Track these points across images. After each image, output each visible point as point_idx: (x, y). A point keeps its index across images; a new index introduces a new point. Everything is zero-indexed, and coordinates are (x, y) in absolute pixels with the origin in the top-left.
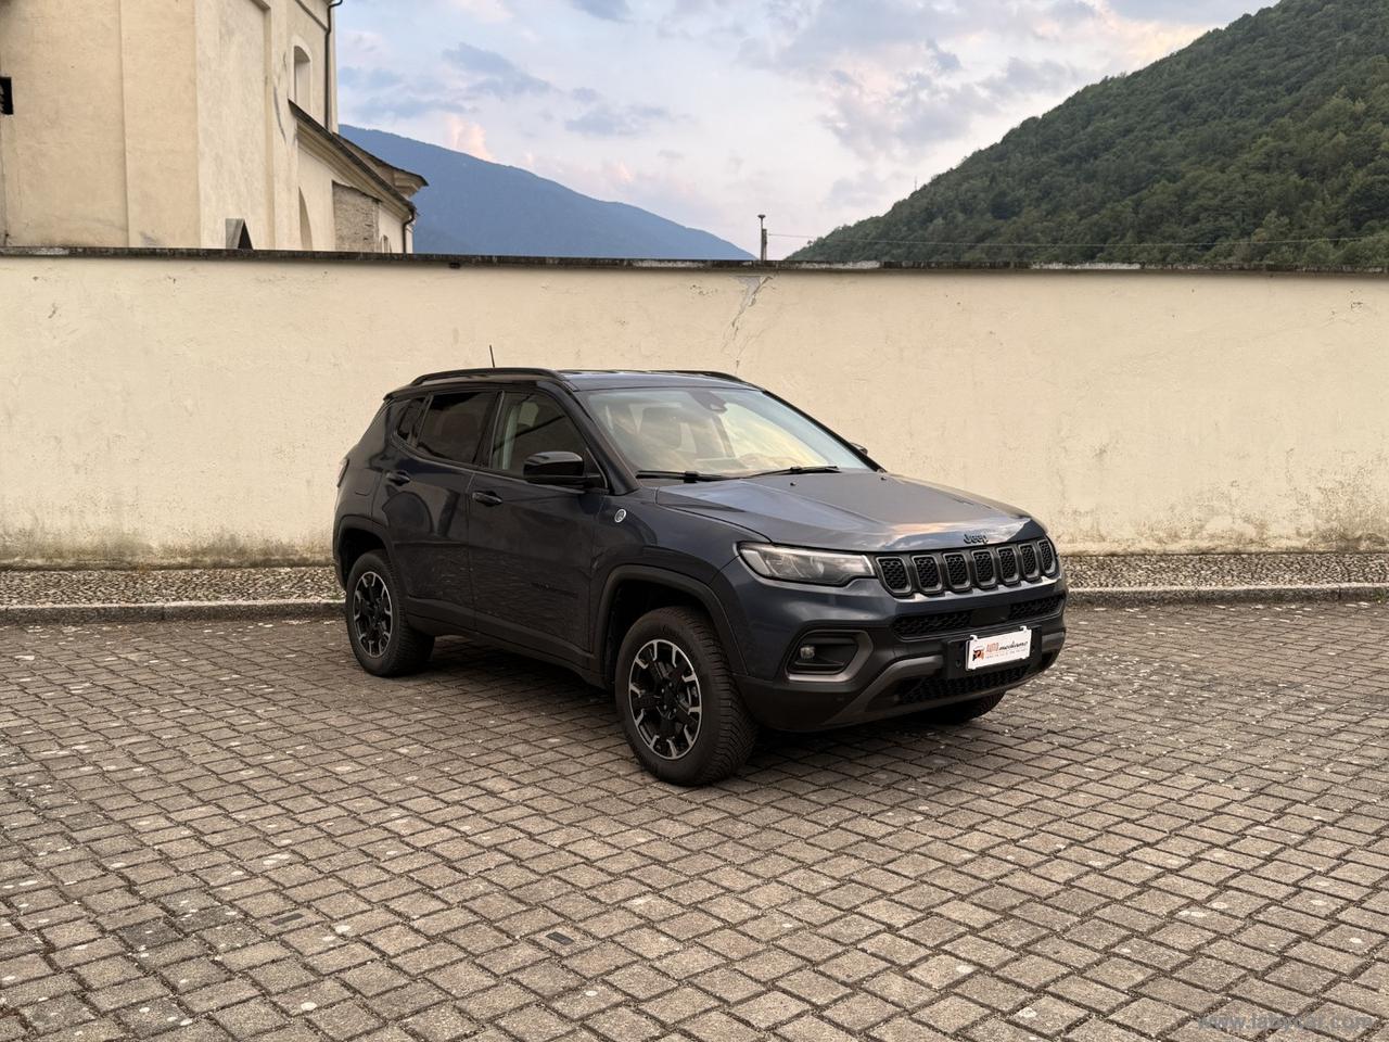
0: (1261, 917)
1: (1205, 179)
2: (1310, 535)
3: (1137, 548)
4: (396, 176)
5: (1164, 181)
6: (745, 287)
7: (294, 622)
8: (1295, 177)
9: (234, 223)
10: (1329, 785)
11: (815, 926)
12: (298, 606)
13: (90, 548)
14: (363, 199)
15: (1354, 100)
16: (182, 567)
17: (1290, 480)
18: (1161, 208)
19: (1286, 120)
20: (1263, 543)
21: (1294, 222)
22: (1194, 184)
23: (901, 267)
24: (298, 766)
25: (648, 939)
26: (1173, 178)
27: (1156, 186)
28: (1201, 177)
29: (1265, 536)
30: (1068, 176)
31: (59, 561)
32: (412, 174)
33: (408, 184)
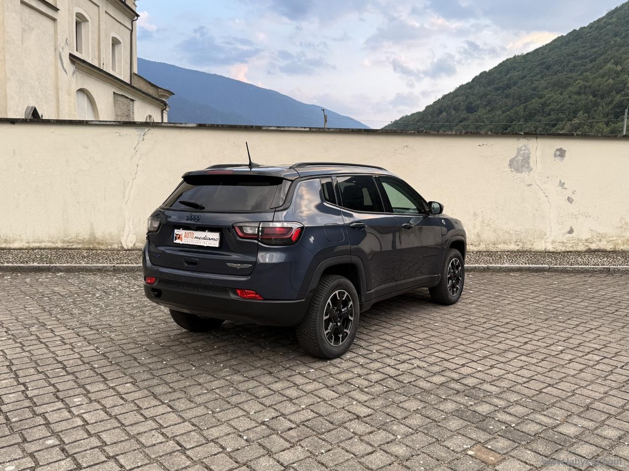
1: (554, 98)
4: (159, 90)
5: (536, 98)
6: (139, 133)
8: (591, 97)
9: (30, 108)
14: (126, 99)
15: (617, 65)
18: (535, 109)
19: (588, 73)
21: (590, 116)
22: (549, 100)
26: (541, 97)
27: (533, 100)
28: (552, 97)
30: (498, 96)
32: (165, 90)
33: (164, 94)
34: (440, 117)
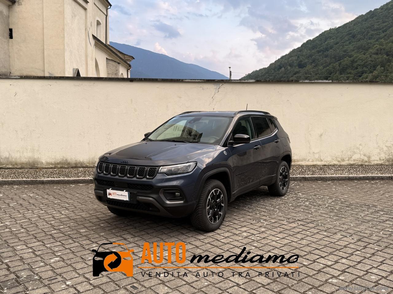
0: (354, 282)
2: (383, 160)
3: (332, 163)
4: (126, 56)
5: (347, 57)
6: (216, 87)
7: (81, 185)
8: (385, 56)
9: (75, 69)
10: (381, 238)
11: (215, 284)
12: (82, 180)
13: (25, 162)
14: (115, 63)
16: (52, 168)
17: (377, 143)
18: (347, 65)
19: (382, 40)
20: (369, 162)
21: (385, 69)
22: (356, 58)
23: (261, 81)
24: (70, 230)
25: (161, 288)
26: (350, 57)
27: (345, 59)
28: (359, 56)
29: (370, 160)
30: (320, 56)
31: (16, 166)
32: (130, 56)
33: (129, 59)
34: (280, 71)
